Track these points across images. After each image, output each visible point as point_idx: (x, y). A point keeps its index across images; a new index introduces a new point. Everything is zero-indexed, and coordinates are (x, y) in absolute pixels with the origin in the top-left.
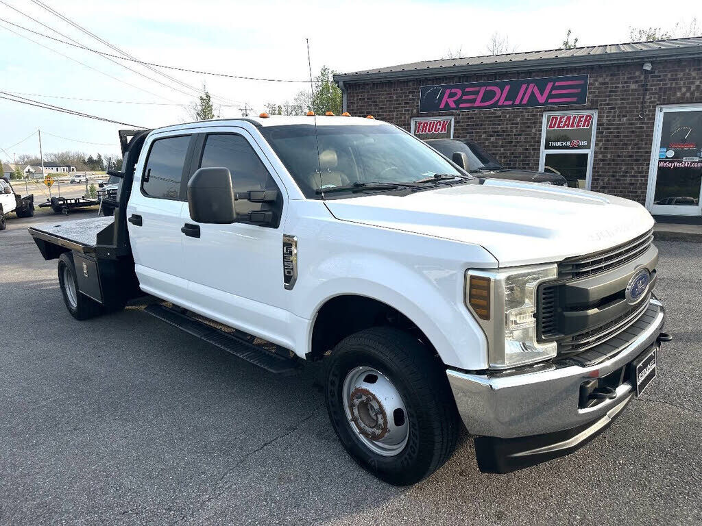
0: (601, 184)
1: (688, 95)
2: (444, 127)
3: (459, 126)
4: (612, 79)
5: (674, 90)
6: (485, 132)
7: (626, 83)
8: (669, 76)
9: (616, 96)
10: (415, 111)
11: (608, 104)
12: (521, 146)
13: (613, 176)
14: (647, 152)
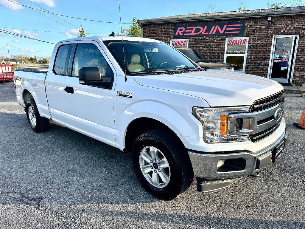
0: (249, 68)
1: (286, 31)
2: (184, 43)
3: (191, 43)
4: (255, 24)
5: (281, 29)
6: (202, 46)
7: (260, 26)
8: (278, 23)
9: (256, 31)
10: (172, 36)
11: (253, 35)
12: (216, 52)
13: (254, 66)
14: (268, 56)
